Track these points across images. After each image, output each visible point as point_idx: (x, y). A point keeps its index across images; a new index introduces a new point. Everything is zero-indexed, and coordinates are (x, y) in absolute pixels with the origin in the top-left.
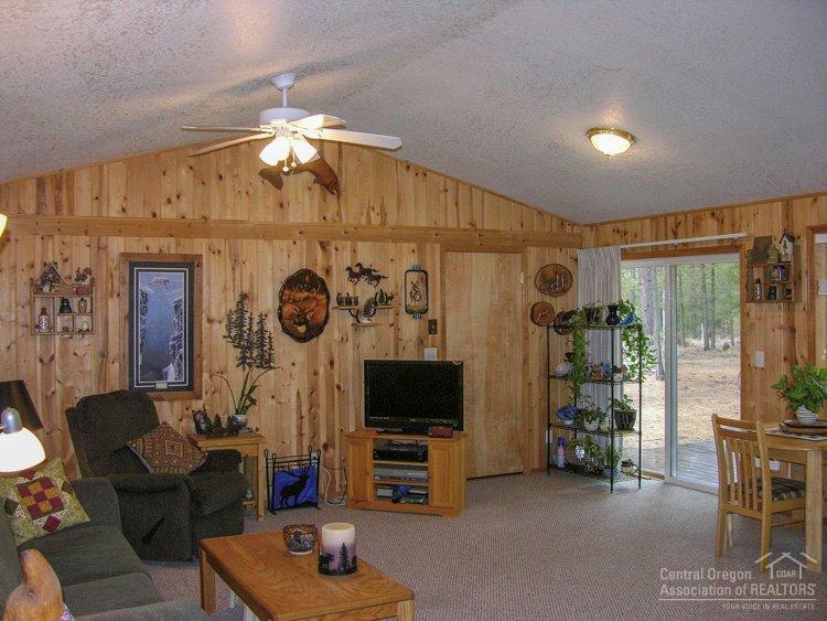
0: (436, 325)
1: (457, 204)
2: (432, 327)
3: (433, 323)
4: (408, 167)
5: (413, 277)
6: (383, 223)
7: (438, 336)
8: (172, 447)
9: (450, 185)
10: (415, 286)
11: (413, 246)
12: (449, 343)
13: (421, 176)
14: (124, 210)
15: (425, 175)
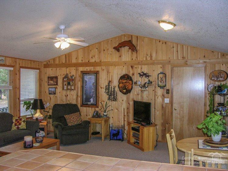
0: (169, 91)
1: (177, 51)
2: (168, 91)
3: (168, 90)
4: (160, 41)
5: (161, 76)
6: (151, 59)
7: (170, 95)
8: (74, 118)
9: (175, 46)
10: (161, 79)
11: (161, 66)
12: (174, 97)
13: (164, 44)
14: (82, 61)
15: (166, 43)
